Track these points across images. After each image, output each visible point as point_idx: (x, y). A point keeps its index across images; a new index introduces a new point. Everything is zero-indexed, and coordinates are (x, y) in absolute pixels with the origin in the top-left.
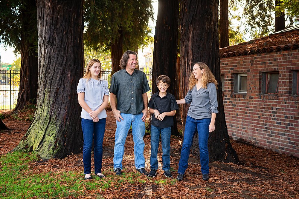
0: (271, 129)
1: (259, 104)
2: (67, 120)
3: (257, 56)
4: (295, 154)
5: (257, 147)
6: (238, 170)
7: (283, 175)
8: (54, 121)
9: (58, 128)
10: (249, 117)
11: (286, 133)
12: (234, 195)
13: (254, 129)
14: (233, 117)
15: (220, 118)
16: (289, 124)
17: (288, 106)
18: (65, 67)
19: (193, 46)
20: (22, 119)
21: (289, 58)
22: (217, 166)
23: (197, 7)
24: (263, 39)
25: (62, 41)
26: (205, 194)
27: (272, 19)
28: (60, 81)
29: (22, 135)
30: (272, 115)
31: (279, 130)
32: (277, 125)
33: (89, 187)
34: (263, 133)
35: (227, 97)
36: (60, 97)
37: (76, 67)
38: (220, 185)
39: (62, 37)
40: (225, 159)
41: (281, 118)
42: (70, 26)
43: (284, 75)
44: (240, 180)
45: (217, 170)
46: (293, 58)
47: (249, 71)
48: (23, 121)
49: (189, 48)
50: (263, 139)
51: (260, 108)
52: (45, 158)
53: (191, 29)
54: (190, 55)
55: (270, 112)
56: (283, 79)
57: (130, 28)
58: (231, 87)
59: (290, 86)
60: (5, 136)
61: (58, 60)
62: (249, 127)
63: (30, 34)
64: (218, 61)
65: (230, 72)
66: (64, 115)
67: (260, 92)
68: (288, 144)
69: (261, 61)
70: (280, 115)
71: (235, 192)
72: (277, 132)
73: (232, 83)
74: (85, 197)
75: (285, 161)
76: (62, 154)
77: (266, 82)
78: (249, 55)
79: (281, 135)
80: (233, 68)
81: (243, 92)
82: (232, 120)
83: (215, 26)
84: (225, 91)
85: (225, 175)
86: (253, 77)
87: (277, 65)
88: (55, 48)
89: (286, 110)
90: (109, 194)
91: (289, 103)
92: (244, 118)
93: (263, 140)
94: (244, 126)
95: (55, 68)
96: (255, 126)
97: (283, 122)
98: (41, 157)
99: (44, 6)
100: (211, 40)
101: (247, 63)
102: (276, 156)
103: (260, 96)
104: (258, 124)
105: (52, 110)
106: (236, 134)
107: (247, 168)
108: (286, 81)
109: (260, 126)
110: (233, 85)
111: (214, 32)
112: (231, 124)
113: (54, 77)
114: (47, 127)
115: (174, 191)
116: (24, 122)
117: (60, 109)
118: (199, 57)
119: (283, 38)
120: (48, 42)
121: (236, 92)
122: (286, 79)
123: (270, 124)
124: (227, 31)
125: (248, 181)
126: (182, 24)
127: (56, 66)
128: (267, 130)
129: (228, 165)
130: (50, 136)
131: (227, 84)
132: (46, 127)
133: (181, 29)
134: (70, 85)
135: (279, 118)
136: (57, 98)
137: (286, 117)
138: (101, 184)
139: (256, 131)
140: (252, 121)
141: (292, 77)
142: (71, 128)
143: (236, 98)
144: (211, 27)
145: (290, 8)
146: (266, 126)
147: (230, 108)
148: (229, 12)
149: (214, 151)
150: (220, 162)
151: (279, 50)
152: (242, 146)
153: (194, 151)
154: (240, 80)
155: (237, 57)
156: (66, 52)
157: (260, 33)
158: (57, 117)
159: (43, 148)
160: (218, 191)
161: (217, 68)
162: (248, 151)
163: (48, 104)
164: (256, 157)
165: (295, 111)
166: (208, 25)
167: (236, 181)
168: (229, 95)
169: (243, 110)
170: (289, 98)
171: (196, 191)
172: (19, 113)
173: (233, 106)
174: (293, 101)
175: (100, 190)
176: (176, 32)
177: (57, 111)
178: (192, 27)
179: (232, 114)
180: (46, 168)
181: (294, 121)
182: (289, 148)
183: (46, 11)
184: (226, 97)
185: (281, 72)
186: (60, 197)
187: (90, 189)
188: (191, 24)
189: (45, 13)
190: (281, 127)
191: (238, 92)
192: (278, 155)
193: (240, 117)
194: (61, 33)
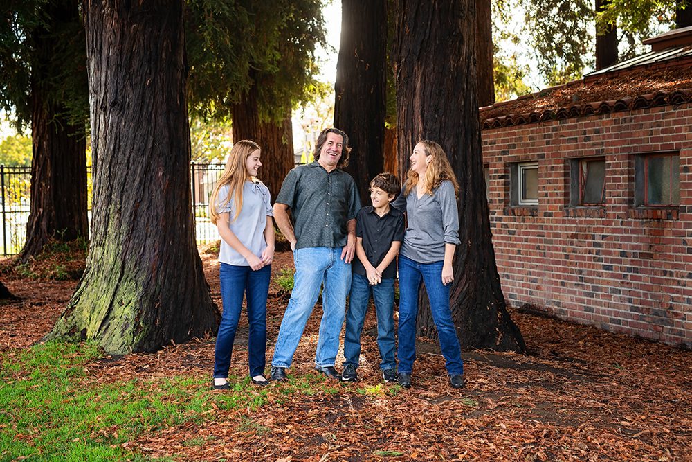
0: (592, 281)
1: (566, 229)
2: (158, 271)
3: (559, 125)
4: (644, 333)
5: (564, 321)
6: (525, 366)
7: (618, 372)
8: (132, 275)
9: (141, 289)
10: (545, 256)
11: (623, 288)
12: (520, 411)
13: (556, 282)
14: (510, 258)
15: (485, 259)
16: (629, 270)
17: (626, 231)
18: (150, 158)
19: (423, 108)
20: (39, 275)
21: (627, 128)
22: (482, 359)
23: (429, 23)
24: (570, 85)
25: (143, 101)
26: (461, 411)
27: (590, 38)
28: (142, 188)
29: (48, 310)
30: (593, 250)
31: (608, 283)
32: (605, 271)
33: (224, 405)
34: (576, 291)
35: (496, 215)
36: (142, 222)
37: (174, 157)
38: (491, 393)
39: (143, 93)
40: (498, 343)
41: (612, 257)
42: (159, 69)
43: (617, 163)
44: (531, 384)
45: (481, 366)
46: (635, 127)
47: (542, 156)
48: (41, 280)
49: (416, 111)
50: (575, 303)
51: (568, 237)
52: (116, 353)
53: (418, 70)
54: (418, 125)
55: (589, 244)
56: (614, 172)
57: (273, 64)
58: (503, 192)
59: (629, 187)
60: (13, 312)
61: (136, 141)
62: (546, 278)
63: (54, 85)
64: (477, 137)
65: (501, 161)
66: (153, 261)
67: (566, 201)
68: (629, 312)
69: (568, 134)
70: (610, 249)
71: (521, 406)
72: (604, 286)
73: (506, 184)
74: (218, 423)
75: (622, 347)
76: (152, 343)
77: (580, 181)
78: (542, 123)
79: (613, 292)
80: (508, 151)
81: (529, 203)
82: (508, 264)
83: (469, 62)
84: (491, 201)
85: (498, 375)
86: (552, 170)
87: (602, 144)
88: (129, 116)
89: (623, 239)
90: (266, 416)
91: (629, 224)
92: (534, 260)
93: (576, 305)
94: (534, 277)
95: (129, 160)
96: (559, 277)
97: (617, 265)
98: (108, 350)
99: (102, 27)
100: (462, 93)
101: (538, 140)
102: (604, 337)
103: (567, 211)
104: (565, 270)
105: (125, 251)
106: (517, 294)
107: (544, 362)
108: (622, 176)
109: (569, 274)
110: (509, 188)
111: (467, 77)
112: (506, 273)
113: (127, 180)
114: (117, 286)
115: (398, 407)
116: (45, 282)
117: (143, 248)
118: (438, 130)
119: (613, 84)
120: (113, 104)
121: (516, 203)
122: (622, 173)
123: (589, 269)
124: (489, 68)
125: (546, 384)
126: (399, 61)
127: (132, 156)
128: (584, 283)
129: (504, 356)
130: (124, 306)
131: (496, 186)
132: (114, 287)
133: (397, 71)
134: (163, 195)
135: (608, 256)
136: (136, 223)
137: (623, 254)
138: (247, 399)
139: (561, 287)
140: (552, 265)
141: (634, 168)
142: (168, 287)
143: (516, 217)
144: (462, 66)
145: (627, 15)
146: (581, 274)
147: (503, 238)
148: (494, 24)
149: (473, 328)
150: (486, 350)
151: (604, 110)
152: (530, 319)
153: (432, 329)
154: (524, 176)
155: (516, 127)
156: (153, 124)
157: (564, 70)
158: (138, 265)
159: (109, 331)
160: (487, 404)
161: (475, 153)
162: (545, 329)
163: (118, 237)
164: (561, 340)
165: (642, 240)
166: (453, 61)
167: (522, 385)
168: (502, 210)
169: (530, 242)
170: (627, 212)
171: (442, 405)
172: (32, 261)
173: (510, 234)
174: (637, 220)
175: (248, 410)
176: (383, 74)
177: (137, 252)
178: (421, 65)
179: (508, 251)
180: (123, 371)
181: (641, 261)
182: (630, 320)
183: (106, 37)
184: (494, 214)
185: (609, 157)
186: (166, 425)
187: (225, 408)
188: (418, 60)
189: (104, 41)
190: (613, 276)
191: (520, 203)
192: (609, 336)
193: (524, 258)
194: (141, 83)
